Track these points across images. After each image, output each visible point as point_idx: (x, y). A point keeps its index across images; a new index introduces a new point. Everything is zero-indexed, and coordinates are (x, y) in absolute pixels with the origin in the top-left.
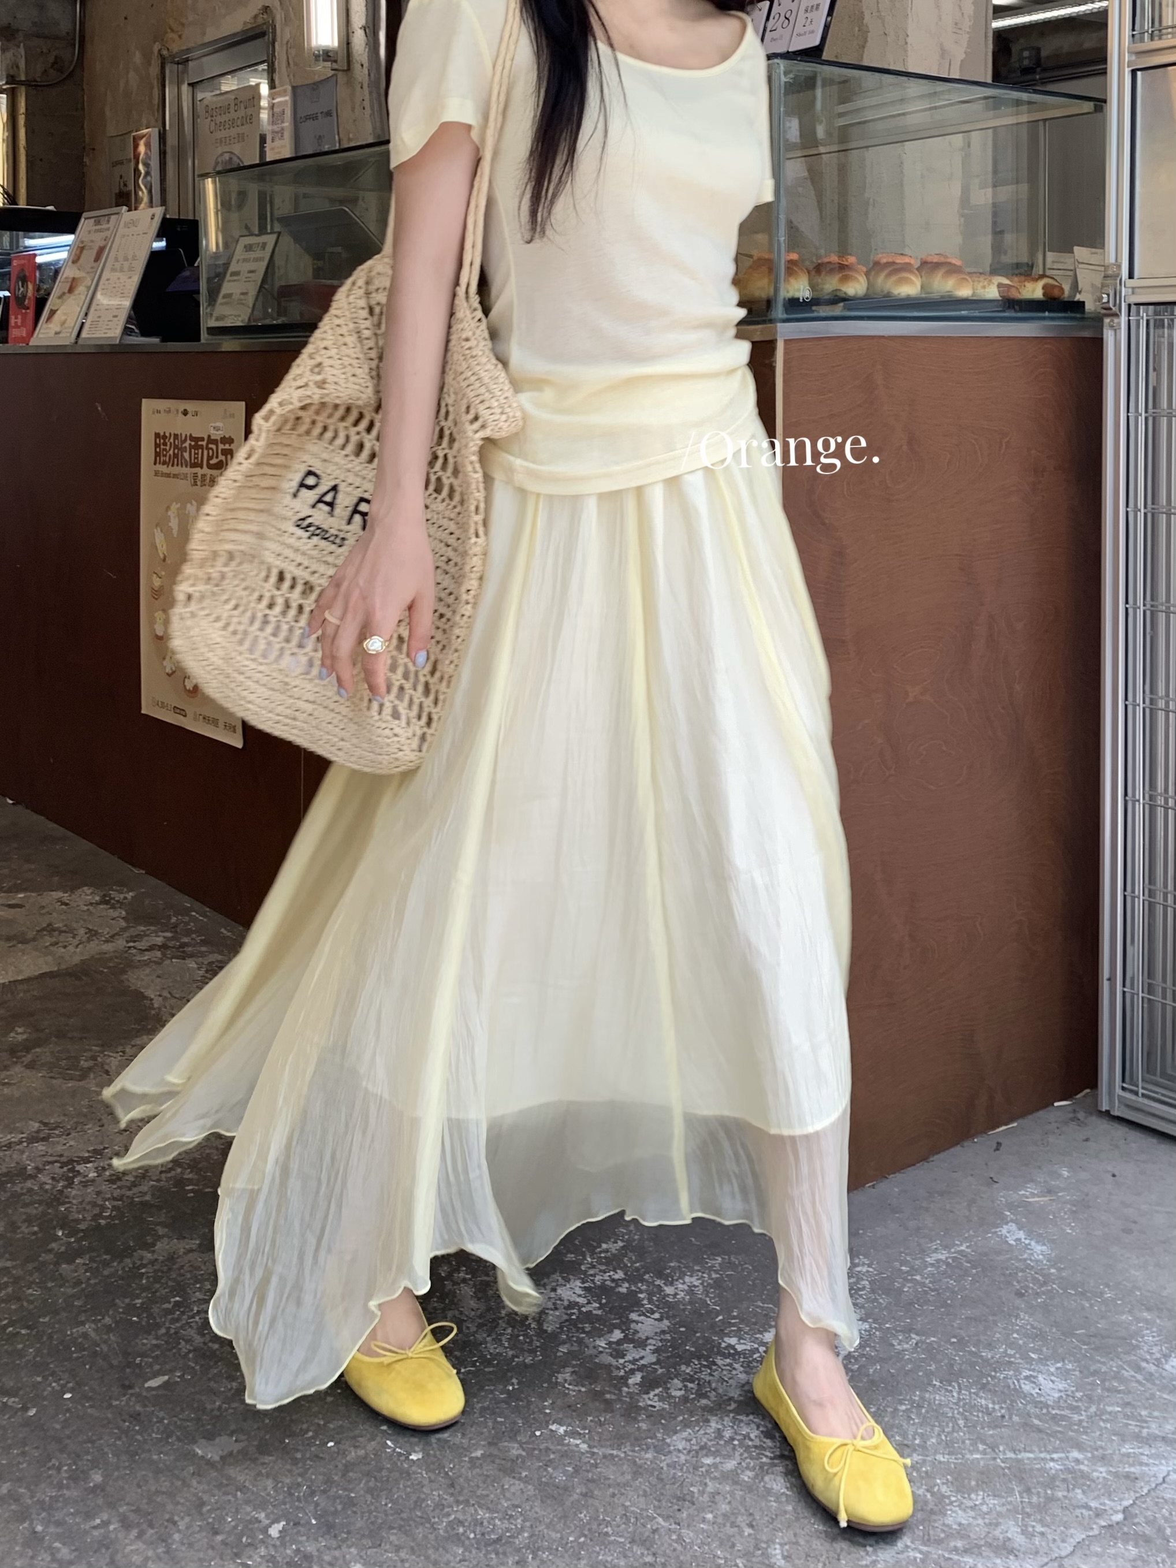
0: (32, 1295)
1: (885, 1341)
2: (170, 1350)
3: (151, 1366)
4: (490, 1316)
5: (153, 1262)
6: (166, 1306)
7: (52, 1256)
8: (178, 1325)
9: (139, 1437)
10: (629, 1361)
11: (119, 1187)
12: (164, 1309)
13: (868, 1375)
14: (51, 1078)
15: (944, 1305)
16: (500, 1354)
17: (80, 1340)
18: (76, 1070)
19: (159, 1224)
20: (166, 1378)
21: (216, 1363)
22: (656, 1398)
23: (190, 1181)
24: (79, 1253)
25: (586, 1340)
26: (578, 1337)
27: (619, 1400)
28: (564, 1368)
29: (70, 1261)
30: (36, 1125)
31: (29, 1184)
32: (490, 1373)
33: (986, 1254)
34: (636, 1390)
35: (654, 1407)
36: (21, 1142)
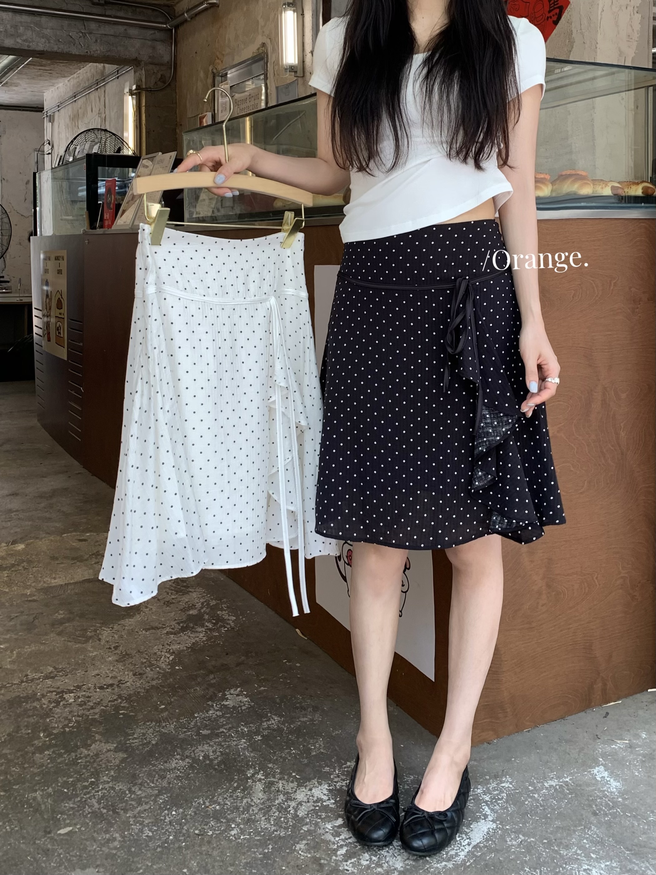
0: (14, 771)
1: (503, 838)
2: (78, 811)
3: (64, 820)
4: (268, 803)
5: (86, 757)
6: (86, 784)
7: (33, 748)
8: (88, 796)
9: (43, 865)
10: (342, 840)
11: (83, 709)
12: (84, 786)
13: (485, 860)
14: (68, 641)
15: (546, 817)
16: (267, 828)
17: (31, 801)
18: (84, 637)
19: (97, 733)
20: (71, 828)
21: (101, 822)
22: (351, 865)
23: (124, 707)
24: (48, 748)
25: (320, 824)
26: (316, 821)
27: (328, 864)
28: (302, 840)
29: (41, 752)
30: (51, 669)
31: (35, 704)
32: (258, 840)
33: (580, 786)
34: (340, 858)
35: (348, 870)
36: (39, 678)
